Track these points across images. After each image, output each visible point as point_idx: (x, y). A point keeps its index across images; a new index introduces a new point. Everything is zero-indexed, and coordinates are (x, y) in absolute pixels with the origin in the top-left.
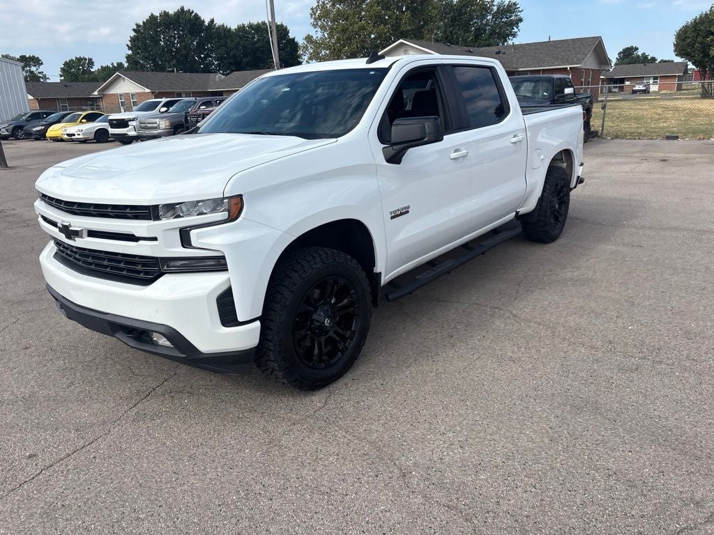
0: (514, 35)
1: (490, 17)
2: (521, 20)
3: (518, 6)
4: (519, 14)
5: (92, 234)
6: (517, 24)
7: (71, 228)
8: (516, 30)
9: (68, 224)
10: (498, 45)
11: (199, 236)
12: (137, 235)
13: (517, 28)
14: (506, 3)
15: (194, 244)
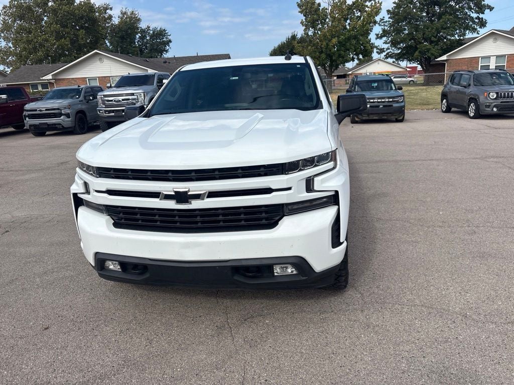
0: (167, 51)
1: (148, 38)
2: (170, 41)
3: (166, 32)
4: (168, 37)
5: (212, 194)
6: (168, 43)
7: (189, 193)
8: (168, 48)
9: (187, 190)
10: (157, 57)
11: (323, 181)
12: (273, 187)
13: (169, 46)
14: (159, 29)
15: (316, 188)
